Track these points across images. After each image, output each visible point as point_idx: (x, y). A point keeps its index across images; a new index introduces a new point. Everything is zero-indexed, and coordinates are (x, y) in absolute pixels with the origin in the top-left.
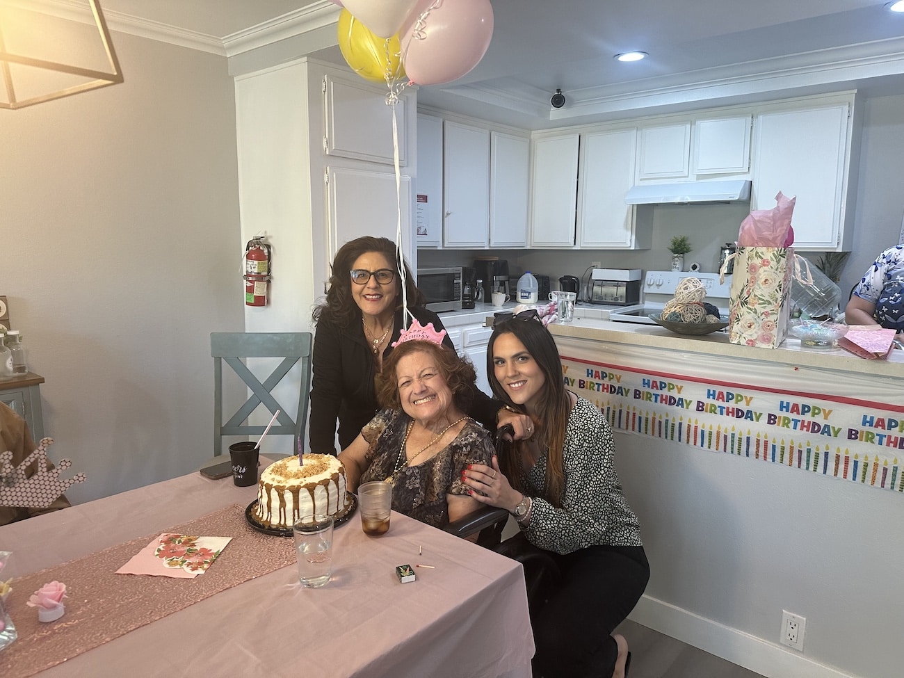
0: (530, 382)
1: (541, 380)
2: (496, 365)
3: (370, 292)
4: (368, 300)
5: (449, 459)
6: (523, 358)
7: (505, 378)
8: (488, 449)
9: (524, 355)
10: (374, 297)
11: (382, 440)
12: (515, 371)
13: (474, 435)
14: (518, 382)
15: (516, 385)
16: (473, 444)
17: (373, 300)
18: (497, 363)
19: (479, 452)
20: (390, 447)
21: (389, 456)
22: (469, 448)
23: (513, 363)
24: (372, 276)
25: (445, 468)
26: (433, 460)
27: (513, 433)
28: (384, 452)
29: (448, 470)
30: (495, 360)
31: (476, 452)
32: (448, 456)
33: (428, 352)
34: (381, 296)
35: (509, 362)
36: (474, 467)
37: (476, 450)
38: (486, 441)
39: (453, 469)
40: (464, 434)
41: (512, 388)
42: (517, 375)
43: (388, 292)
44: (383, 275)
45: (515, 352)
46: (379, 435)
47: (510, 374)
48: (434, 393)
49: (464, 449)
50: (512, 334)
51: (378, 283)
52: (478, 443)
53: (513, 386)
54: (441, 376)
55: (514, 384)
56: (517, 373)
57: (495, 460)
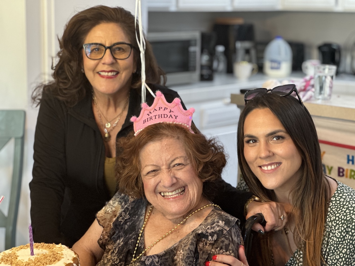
0: (285, 165)
1: (297, 162)
2: (246, 145)
3: (106, 68)
4: (103, 77)
5: (193, 248)
6: (279, 138)
7: (256, 159)
8: (235, 239)
9: (280, 134)
10: (110, 74)
11: (117, 225)
12: (270, 151)
13: (221, 223)
14: (271, 164)
15: (269, 168)
16: (220, 233)
17: (108, 77)
18: (248, 142)
19: (227, 242)
20: (126, 233)
21: (126, 243)
22: (215, 237)
23: (267, 143)
24: (108, 51)
25: (188, 258)
26: (175, 248)
27: (263, 223)
28: (119, 238)
29: (191, 259)
30: (246, 139)
31: (223, 242)
32: (192, 244)
33: (178, 138)
34: (118, 73)
35: (262, 141)
36: (219, 257)
37: (223, 239)
38: (233, 230)
39: (197, 258)
40: (209, 221)
41: (263, 171)
42: (271, 155)
43: (126, 69)
44: (120, 49)
45: (269, 130)
46: (114, 219)
47: (263, 155)
48: (184, 184)
49: (210, 238)
50: (267, 110)
51: (114, 58)
52: (225, 232)
53: (265, 168)
54: (192, 166)
55: (267, 165)
56: (271, 154)
57: (242, 251)
